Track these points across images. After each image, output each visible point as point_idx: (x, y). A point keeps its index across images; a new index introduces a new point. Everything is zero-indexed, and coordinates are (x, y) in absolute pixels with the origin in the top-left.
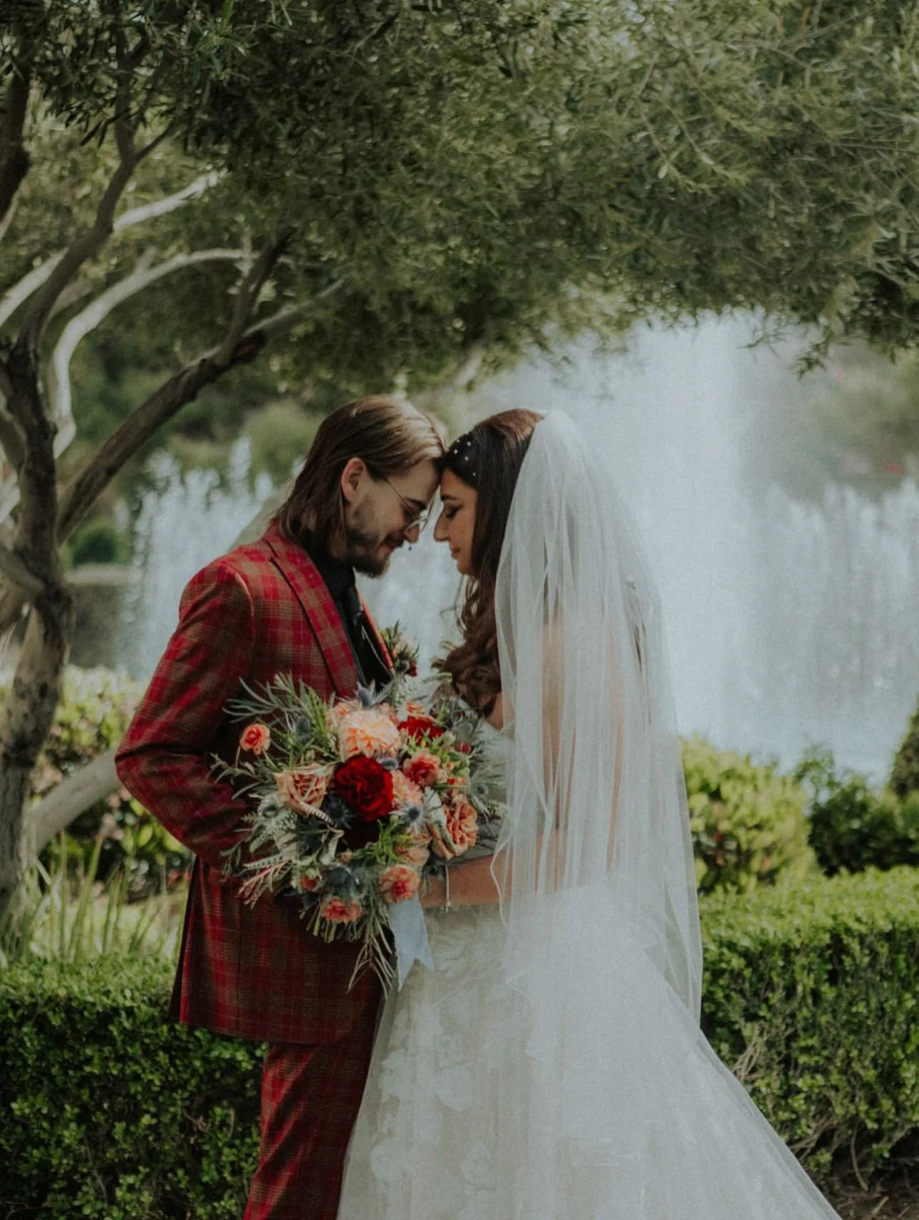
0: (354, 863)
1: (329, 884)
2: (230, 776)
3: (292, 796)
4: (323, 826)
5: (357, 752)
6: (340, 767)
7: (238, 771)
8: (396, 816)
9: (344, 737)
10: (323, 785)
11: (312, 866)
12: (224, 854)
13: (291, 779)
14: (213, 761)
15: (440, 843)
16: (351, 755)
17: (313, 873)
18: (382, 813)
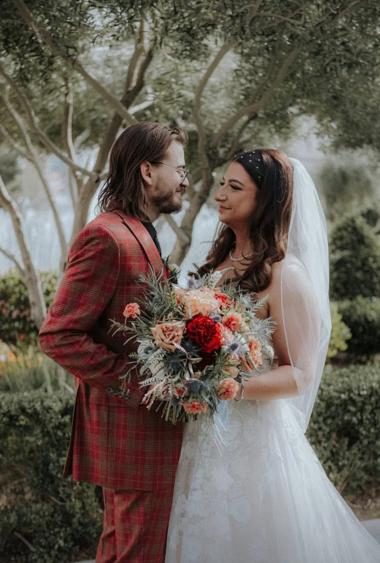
0: (203, 378)
1: (190, 392)
2: (122, 332)
3: (163, 340)
4: (184, 357)
5: (197, 313)
6: (188, 322)
7: (127, 328)
8: (225, 348)
9: (189, 304)
10: (180, 333)
11: (179, 381)
12: (121, 378)
13: (161, 330)
14: (112, 323)
15: (246, 363)
16: (194, 315)
17: (180, 386)
18: (216, 347)
